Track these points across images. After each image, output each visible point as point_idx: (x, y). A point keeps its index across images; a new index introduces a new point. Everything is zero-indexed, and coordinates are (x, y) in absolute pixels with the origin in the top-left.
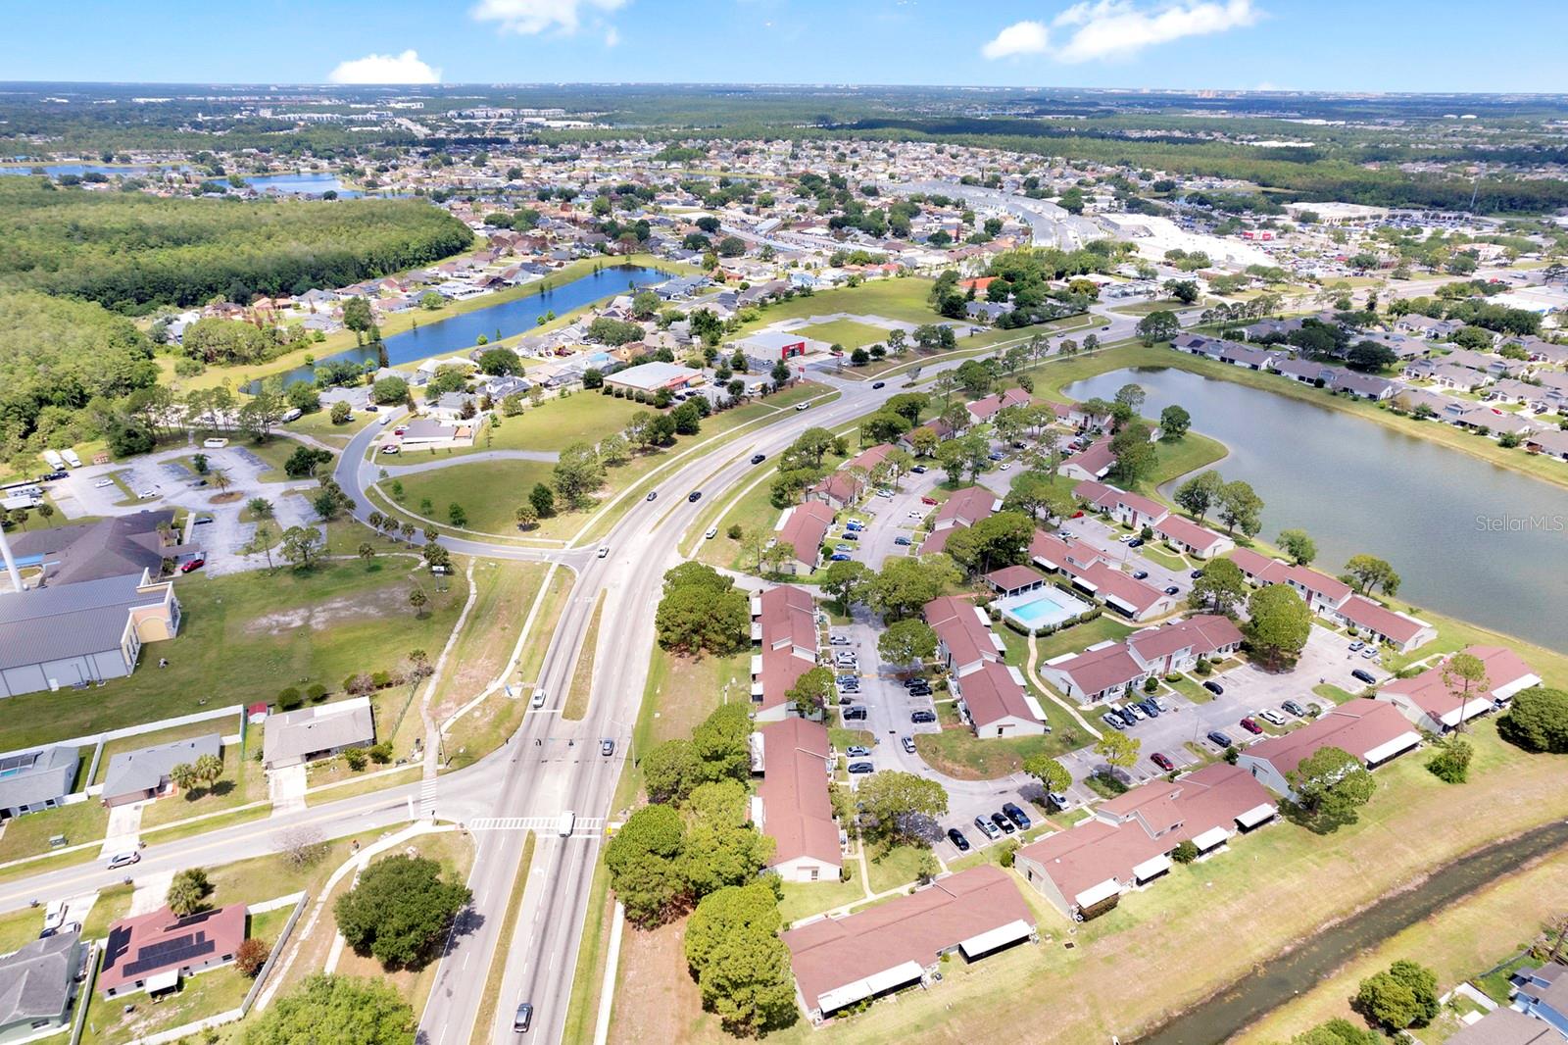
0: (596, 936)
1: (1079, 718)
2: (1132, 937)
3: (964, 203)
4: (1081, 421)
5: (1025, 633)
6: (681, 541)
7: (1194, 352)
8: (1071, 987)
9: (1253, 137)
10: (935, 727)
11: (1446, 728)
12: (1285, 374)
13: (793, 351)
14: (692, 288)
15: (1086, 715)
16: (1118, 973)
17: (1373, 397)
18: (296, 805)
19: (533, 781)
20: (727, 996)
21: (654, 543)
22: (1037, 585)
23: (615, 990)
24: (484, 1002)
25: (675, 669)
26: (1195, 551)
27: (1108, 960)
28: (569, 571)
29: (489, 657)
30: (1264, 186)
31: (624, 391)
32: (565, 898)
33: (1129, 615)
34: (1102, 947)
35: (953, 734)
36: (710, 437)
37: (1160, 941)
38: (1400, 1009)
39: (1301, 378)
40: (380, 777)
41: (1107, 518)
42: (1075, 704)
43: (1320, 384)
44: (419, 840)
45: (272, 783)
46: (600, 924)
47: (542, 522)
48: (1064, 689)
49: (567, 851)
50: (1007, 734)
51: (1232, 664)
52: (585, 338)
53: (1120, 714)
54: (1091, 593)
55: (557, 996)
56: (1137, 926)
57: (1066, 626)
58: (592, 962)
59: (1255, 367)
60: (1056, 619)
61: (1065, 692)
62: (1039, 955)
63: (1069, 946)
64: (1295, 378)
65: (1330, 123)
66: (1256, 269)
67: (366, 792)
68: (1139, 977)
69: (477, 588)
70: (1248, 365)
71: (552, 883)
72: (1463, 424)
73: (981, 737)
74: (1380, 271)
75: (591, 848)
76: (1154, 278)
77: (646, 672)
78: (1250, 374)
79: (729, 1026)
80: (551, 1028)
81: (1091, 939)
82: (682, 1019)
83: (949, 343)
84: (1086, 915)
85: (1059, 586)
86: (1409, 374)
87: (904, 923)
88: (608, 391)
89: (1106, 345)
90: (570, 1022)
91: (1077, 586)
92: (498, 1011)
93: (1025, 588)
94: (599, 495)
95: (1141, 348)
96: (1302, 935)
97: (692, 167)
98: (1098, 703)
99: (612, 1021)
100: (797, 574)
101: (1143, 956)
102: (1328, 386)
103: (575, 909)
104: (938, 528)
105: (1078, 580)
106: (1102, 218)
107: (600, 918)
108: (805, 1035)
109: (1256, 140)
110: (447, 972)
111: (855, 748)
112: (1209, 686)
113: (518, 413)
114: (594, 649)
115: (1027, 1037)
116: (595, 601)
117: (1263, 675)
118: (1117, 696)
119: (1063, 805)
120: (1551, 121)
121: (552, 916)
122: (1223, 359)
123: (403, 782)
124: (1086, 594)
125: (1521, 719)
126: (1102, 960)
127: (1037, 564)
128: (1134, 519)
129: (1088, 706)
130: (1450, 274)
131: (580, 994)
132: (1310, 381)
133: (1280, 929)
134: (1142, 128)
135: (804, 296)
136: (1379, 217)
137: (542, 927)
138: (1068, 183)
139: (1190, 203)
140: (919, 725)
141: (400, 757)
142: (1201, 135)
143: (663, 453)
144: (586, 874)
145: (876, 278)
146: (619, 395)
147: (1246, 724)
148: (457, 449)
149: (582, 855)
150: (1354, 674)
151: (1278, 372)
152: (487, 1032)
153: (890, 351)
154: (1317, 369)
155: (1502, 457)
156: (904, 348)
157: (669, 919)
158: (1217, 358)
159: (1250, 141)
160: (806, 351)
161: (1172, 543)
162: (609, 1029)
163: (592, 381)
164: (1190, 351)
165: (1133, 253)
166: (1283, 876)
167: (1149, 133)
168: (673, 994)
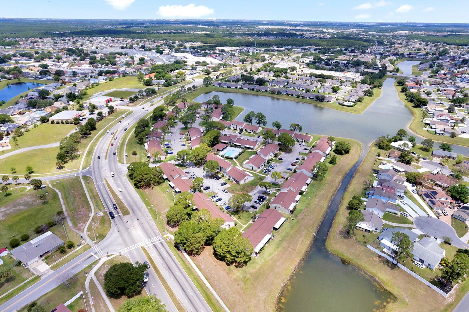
0: (184, 263)
1: (258, 174)
2: (304, 213)
3: (127, 54)
4: (206, 107)
5: (232, 159)
6: (118, 160)
7: (220, 86)
8: (300, 227)
9: (193, 31)
10: (228, 186)
11: (327, 155)
12: (244, 88)
13: (109, 101)
14: (55, 87)
15: (258, 172)
16: (306, 220)
17: (266, 91)
18: (48, 272)
19: (130, 234)
20: (238, 257)
21: (109, 162)
22: (226, 147)
23: (201, 272)
24: (168, 292)
25: (147, 193)
26: (255, 131)
27: (303, 219)
28: (87, 177)
29: (83, 207)
30: (205, 43)
31: (60, 121)
32: (167, 258)
33: (252, 149)
34: (299, 217)
35: (233, 185)
36: (102, 129)
37: (309, 211)
38: (357, 205)
39: (248, 89)
40: (75, 252)
41: (230, 129)
42: (255, 171)
43: (253, 89)
44: (107, 263)
45: (31, 270)
46: (183, 260)
47: (65, 165)
48: (251, 168)
49: (157, 247)
50: (246, 182)
51: (280, 154)
52: (26, 108)
53: (267, 170)
54: (240, 146)
55: (187, 281)
56: (302, 210)
57: (240, 155)
58: (189, 270)
59: (236, 88)
60: (237, 154)
61: (251, 169)
62: (289, 224)
63: (293, 219)
64: (247, 89)
65: (209, 27)
66: (220, 64)
67: (74, 258)
68: (310, 220)
69: (58, 190)
70: (234, 88)
71: (160, 256)
72: (287, 94)
73: (241, 184)
74: (248, 62)
75: (163, 244)
76: (196, 69)
77: (139, 196)
78: (236, 90)
79: (237, 266)
80: (192, 288)
81: (296, 216)
82: (225, 270)
83: (155, 92)
84: (292, 212)
85: (232, 146)
86: (270, 85)
87: (260, 227)
88: (53, 122)
89: (198, 87)
90: (196, 285)
91: (235, 145)
92: (174, 292)
93: (224, 149)
94: (79, 153)
95: (206, 87)
96: (330, 201)
97: (16, 48)
98: (260, 169)
99: (207, 279)
100: (162, 160)
101: (308, 215)
102: (255, 90)
103: (173, 259)
104: (192, 139)
105: (235, 143)
106: (170, 55)
107: (181, 259)
108: (255, 260)
109: (194, 32)
110: (149, 290)
111: (214, 196)
112: (279, 159)
113: (21, 135)
114: (117, 195)
115: (299, 240)
116: (104, 182)
117: (287, 154)
118: (263, 166)
119: (270, 192)
120: (257, 26)
121: (168, 264)
122: (228, 87)
123: (85, 250)
124: (239, 147)
125: (339, 149)
126: (301, 219)
127: (222, 143)
128: (237, 127)
129: (259, 171)
130: (262, 62)
131: (192, 277)
132: (251, 89)
133: (326, 201)
134: (162, 30)
135: (97, 85)
136: (238, 49)
137: (167, 267)
138: (153, 46)
139: (190, 49)
140: (224, 186)
141: (78, 244)
142: (179, 31)
143: (90, 137)
144: (168, 250)
145: (116, 78)
146: (58, 123)
147: (292, 165)
148: (5, 150)
149: (162, 246)
150: (304, 149)
151: (242, 88)
152: (176, 298)
153: (139, 97)
154: (251, 86)
155: (298, 100)
156: (143, 96)
157: (202, 250)
158: (226, 87)
159: (193, 32)
160: (112, 101)
161: (249, 131)
162: (208, 281)
163: (44, 120)
164: (218, 86)
165: (186, 63)
166: (320, 191)
167: (165, 31)
168: (218, 266)
